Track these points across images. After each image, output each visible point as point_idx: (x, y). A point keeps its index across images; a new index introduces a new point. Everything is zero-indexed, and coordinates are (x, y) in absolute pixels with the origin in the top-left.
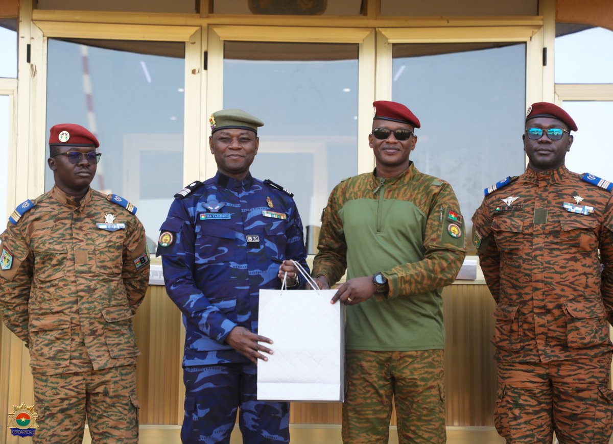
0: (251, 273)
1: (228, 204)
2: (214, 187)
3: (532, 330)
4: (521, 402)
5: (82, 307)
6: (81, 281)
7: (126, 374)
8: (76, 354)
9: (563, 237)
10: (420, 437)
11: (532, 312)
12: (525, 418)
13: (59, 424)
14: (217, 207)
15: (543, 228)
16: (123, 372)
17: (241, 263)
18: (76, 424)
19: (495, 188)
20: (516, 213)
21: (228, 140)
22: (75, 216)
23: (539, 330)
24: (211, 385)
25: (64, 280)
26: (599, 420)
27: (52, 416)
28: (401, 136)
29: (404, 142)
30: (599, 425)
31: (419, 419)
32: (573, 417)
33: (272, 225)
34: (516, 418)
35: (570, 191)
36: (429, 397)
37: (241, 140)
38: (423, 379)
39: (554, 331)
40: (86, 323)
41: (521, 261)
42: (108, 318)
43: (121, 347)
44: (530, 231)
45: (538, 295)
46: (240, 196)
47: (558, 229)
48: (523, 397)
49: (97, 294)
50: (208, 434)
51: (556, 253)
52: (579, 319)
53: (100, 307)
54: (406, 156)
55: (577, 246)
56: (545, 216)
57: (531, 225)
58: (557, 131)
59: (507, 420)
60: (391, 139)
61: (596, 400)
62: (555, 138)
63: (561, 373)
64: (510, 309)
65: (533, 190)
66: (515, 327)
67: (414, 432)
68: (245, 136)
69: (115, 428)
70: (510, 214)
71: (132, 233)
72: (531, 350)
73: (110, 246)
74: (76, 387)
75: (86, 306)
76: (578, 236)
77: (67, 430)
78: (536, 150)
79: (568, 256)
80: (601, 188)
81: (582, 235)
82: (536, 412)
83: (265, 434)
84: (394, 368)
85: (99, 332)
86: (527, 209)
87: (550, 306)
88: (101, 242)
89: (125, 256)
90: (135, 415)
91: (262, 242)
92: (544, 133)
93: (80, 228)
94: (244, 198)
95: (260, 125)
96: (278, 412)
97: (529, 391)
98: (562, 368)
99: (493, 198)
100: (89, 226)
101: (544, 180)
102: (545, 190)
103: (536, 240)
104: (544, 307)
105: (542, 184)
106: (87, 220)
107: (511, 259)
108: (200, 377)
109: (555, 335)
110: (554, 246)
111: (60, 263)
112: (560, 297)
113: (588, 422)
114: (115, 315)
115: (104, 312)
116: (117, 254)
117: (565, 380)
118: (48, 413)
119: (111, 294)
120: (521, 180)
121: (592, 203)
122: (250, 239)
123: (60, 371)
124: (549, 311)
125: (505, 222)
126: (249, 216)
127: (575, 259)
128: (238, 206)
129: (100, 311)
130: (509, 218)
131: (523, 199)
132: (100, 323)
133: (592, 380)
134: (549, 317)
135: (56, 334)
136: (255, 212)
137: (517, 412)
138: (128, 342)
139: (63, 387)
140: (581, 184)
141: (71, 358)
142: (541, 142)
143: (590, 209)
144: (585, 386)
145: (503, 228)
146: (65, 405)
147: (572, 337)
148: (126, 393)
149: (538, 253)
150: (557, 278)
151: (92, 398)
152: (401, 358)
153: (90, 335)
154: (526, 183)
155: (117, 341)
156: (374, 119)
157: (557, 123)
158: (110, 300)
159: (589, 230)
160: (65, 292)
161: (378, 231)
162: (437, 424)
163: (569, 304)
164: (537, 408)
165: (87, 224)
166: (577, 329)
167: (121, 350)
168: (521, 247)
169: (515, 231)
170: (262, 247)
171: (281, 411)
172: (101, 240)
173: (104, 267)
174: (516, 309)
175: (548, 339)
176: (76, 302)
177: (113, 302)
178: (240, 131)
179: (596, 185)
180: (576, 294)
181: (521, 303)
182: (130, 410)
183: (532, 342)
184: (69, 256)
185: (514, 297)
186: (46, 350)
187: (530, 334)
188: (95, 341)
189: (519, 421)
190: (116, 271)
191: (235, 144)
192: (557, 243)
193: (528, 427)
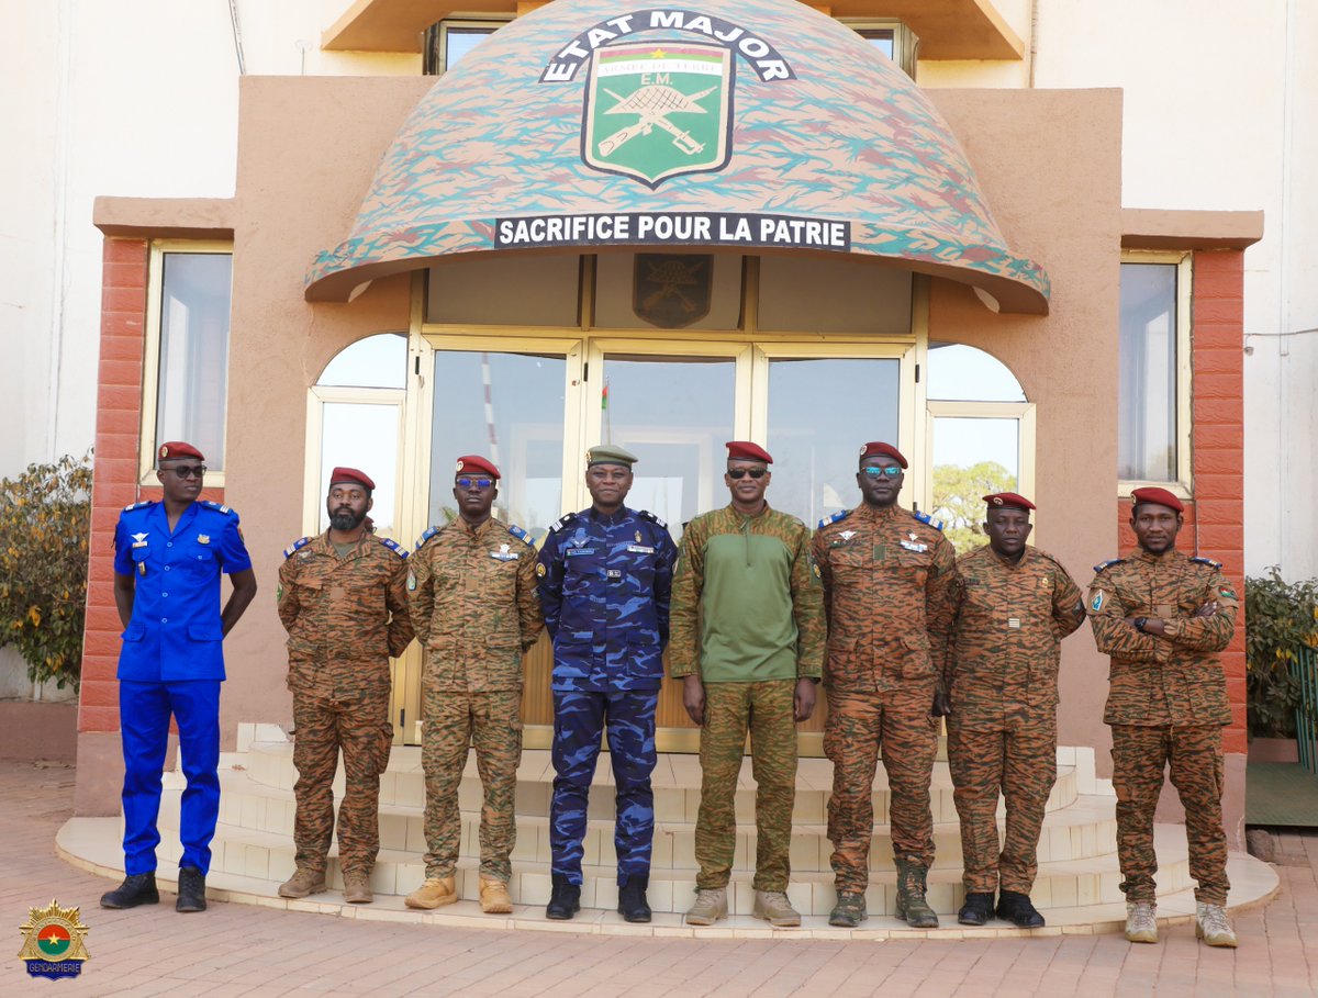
0: (609, 607)
1: (595, 539)
2: (586, 520)
3: (871, 661)
4: (855, 730)
5: (467, 630)
6: (470, 606)
7: (508, 699)
8: (459, 674)
9: (901, 573)
10: (776, 762)
11: (871, 643)
12: (856, 746)
13: (444, 739)
14: (583, 542)
15: (883, 564)
16: (504, 697)
17: (600, 596)
18: (459, 741)
19: (831, 521)
20: (855, 548)
21: (602, 474)
22: (471, 544)
23: (877, 661)
24: (574, 709)
25: (454, 603)
26: (928, 746)
27: (437, 731)
28: (756, 474)
29: (759, 480)
30: (929, 751)
31: (776, 745)
32: (905, 744)
33: (636, 559)
34: (848, 746)
35: (905, 529)
36: (785, 724)
37: (615, 475)
38: (780, 707)
39: (891, 662)
40: (469, 646)
41: (861, 594)
42: (491, 643)
43: (501, 672)
44: (870, 565)
45: (878, 628)
46: (608, 530)
47: (897, 565)
48: (857, 726)
49: (483, 619)
50: (572, 754)
51: (895, 587)
52: (913, 651)
53: (484, 632)
54: (761, 494)
55: (913, 581)
56: (883, 553)
57: (871, 560)
58: (891, 470)
59: (840, 747)
60: (747, 477)
61: (925, 728)
62: (892, 477)
63: (895, 703)
64: (848, 640)
65: (870, 526)
66: (853, 658)
67: (771, 757)
68: (619, 471)
69: (496, 749)
70: (848, 548)
71: (527, 564)
72: (867, 680)
73: (500, 575)
74: (459, 706)
75: (471, 630)
76: (914, 573)
77: (450, 745)
78: (875, 489)
79: (905, 591)
80: (932, 527)
81: (918, 571)
82: (867, 741)
83: (629, 756)
84: (755, 697)
85: (482, 656)
86: (866, 544)
87: (889, 638)
88: (492, 570)
89: (518, 586)
90: (515, 737)
91: (624, 576)
92: (883, 472)
93: (475, 556)
94: (612, 532)
95: (635, 461)
96: (640, 737)
97: (863, 720)
98: (896, 697)
99: (829, 531)
100: (483, 554)
101: (880, 516)
102: (882, 526)
103: (875, 575)
104: (882, 640)
105: (879, 520)
106: (483, 548)
107: (849, 591)
108: (565, 700)
109: (891, 665)
110: (892, 581)
111: (453, 587)
112: (899, 629)
113: (918, 749)
114: (500, 642)
115: (487, 638)
116: (508, 582)
117: (899, 709)
118: (433, 728)
119: (498, 621)
120: (855, 514)
121: (925, 541)
122: (611, 573)
123: (444, 689)
124: (887, 643)
125: (844, 556)
126: (614, 551)
127: (910, 594)
128: (604, 540)
129: (485, 635)
130: (849, 551)
131: (860, 534)
132: (483, 647)
133: (922, 709)
134: (886, 649)
135: (443, 653)
136: (620, 547)
137: (850, 740)
138: (510, 669)
139: (448, 705)
140: (913, 521)
141: (454, 678)
142: (880, 481)
143: (924, 547)
144: (915, 715)
145: (842, 561)
146: (449, 722)
147: (907, 668)
148: (505, 717)
149: (878, 587)
150: (896, 611)
151: (475, 719)
152: (762, 688)
153: (472, 658)
154: (861, 518)
155: (498, 666)
156: (729, 459)
157: (892, 461)
158: (496, 626)
159: (923, 567)
160: (454, 615)
161: (749, 565)
162: (792, 750)
163: (906, 637)
164: (869, 737)
165: (482, 551)
166: (912, 660)
167: (500, 676)
168: (860, 580)
169: (856, 565)
170: (623, 581)
171: (643, 736)
172: (493, 568)
173: (494, 594)
174: (855, 640)
175: (884, 669)
176: (462, 626)
177: (500, 629)
178: (615, 467)
179: (927, 524)
180: (911, 627)
181: (859, 635)
182: (510, 733)
183: (870, 672)
184: (461, 582)
185: (852, 629)
186: (434, 667)
187: (868, 665)
188: (477, 664)
189: (852, 749)
190: (507, 598)
191: (609, 479)
192: (895, 578)
193: (860, 754)
